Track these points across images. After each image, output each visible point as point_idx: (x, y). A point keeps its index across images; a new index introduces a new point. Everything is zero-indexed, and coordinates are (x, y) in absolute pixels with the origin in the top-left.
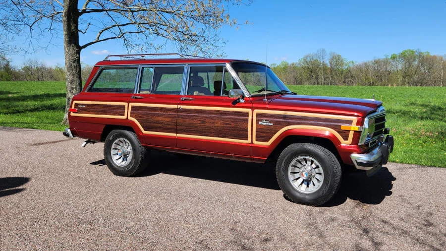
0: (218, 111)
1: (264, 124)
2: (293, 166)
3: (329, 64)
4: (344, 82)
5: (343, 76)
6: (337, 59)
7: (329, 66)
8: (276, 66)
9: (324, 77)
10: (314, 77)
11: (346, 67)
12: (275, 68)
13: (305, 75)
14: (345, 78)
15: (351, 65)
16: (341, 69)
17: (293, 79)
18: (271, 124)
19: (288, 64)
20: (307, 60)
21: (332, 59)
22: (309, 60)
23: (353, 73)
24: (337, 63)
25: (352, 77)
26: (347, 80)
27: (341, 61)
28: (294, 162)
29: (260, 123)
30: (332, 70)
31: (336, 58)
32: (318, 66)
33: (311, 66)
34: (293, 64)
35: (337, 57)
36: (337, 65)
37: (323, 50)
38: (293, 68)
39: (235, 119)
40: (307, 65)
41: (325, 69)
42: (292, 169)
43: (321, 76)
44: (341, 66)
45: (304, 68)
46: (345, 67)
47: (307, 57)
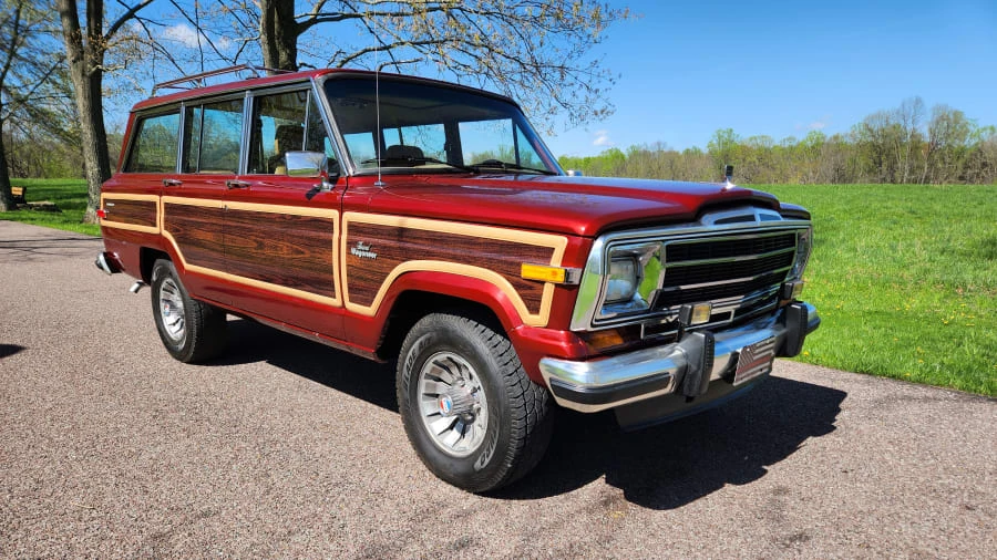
0: (283, 216)
1: (360, 253)
2: (428, 376)
3: (927, 134)
4: (961, 178)
5: (960, 164)
6: (951, 123)
7: (927, 139)
8: (794, 144)
9: (911, 166)
10: (884, 168)
11: (973, 142)
12: (791, 148)
13: (861, 163)
14: (966, 167)
15: (986, 136)
16: (959, 146)
17: (831, 172)
18: (373, 255)
19: (824, 138)
20: (871, 126)
21: (938, 123)
22: (876, 126)
23: (990, 155)
24: (950, 131)
25: (984, 165)
26: (969, 171)
27: (962, 127)
28: (429, 367)
29: (353, 251)
30: (933, 148)
31: (948, 119)
32: (899, 141)
33: (880, 142)
34: (836, 138)
35: (951, 117)
36: (948, 136)
37: (918, 101)
38: (837, 146)
39: (310, 239)
40: (870, 139)
41: (915, 147)
42: (427, 385)
43: (903, 165)
44: (960, 140)
45: (861, 146)
46: (970, 142)
47: (872, 118)
